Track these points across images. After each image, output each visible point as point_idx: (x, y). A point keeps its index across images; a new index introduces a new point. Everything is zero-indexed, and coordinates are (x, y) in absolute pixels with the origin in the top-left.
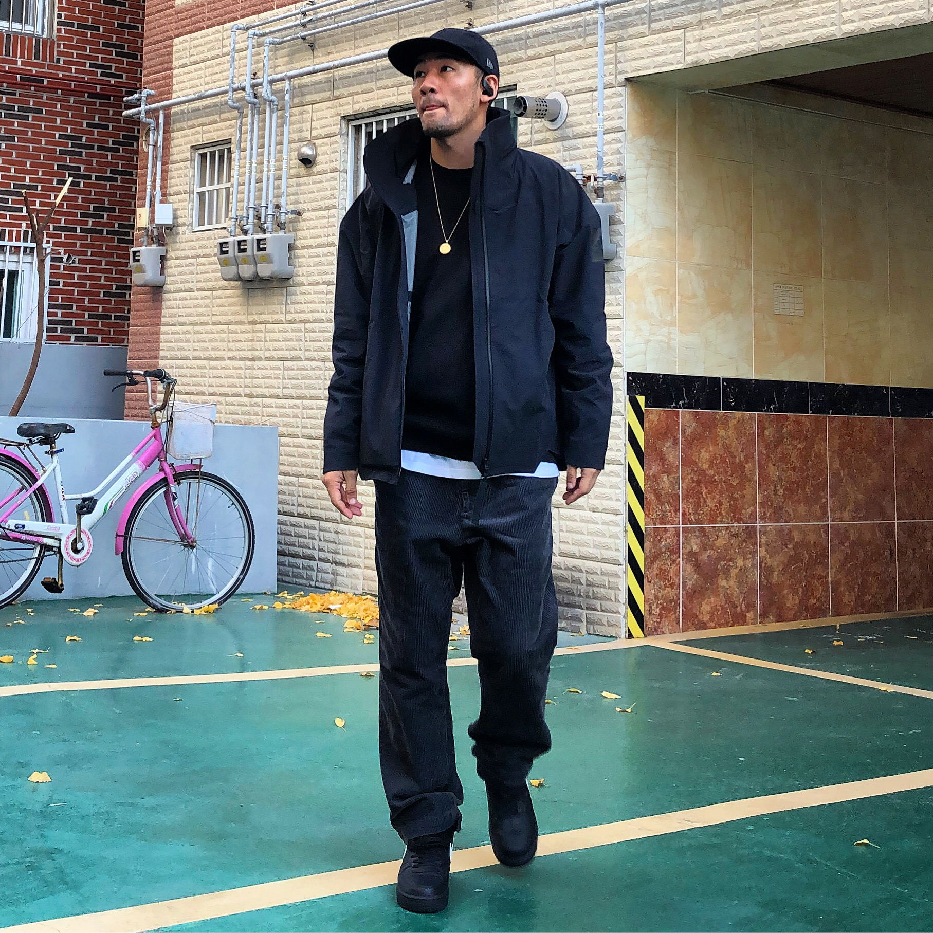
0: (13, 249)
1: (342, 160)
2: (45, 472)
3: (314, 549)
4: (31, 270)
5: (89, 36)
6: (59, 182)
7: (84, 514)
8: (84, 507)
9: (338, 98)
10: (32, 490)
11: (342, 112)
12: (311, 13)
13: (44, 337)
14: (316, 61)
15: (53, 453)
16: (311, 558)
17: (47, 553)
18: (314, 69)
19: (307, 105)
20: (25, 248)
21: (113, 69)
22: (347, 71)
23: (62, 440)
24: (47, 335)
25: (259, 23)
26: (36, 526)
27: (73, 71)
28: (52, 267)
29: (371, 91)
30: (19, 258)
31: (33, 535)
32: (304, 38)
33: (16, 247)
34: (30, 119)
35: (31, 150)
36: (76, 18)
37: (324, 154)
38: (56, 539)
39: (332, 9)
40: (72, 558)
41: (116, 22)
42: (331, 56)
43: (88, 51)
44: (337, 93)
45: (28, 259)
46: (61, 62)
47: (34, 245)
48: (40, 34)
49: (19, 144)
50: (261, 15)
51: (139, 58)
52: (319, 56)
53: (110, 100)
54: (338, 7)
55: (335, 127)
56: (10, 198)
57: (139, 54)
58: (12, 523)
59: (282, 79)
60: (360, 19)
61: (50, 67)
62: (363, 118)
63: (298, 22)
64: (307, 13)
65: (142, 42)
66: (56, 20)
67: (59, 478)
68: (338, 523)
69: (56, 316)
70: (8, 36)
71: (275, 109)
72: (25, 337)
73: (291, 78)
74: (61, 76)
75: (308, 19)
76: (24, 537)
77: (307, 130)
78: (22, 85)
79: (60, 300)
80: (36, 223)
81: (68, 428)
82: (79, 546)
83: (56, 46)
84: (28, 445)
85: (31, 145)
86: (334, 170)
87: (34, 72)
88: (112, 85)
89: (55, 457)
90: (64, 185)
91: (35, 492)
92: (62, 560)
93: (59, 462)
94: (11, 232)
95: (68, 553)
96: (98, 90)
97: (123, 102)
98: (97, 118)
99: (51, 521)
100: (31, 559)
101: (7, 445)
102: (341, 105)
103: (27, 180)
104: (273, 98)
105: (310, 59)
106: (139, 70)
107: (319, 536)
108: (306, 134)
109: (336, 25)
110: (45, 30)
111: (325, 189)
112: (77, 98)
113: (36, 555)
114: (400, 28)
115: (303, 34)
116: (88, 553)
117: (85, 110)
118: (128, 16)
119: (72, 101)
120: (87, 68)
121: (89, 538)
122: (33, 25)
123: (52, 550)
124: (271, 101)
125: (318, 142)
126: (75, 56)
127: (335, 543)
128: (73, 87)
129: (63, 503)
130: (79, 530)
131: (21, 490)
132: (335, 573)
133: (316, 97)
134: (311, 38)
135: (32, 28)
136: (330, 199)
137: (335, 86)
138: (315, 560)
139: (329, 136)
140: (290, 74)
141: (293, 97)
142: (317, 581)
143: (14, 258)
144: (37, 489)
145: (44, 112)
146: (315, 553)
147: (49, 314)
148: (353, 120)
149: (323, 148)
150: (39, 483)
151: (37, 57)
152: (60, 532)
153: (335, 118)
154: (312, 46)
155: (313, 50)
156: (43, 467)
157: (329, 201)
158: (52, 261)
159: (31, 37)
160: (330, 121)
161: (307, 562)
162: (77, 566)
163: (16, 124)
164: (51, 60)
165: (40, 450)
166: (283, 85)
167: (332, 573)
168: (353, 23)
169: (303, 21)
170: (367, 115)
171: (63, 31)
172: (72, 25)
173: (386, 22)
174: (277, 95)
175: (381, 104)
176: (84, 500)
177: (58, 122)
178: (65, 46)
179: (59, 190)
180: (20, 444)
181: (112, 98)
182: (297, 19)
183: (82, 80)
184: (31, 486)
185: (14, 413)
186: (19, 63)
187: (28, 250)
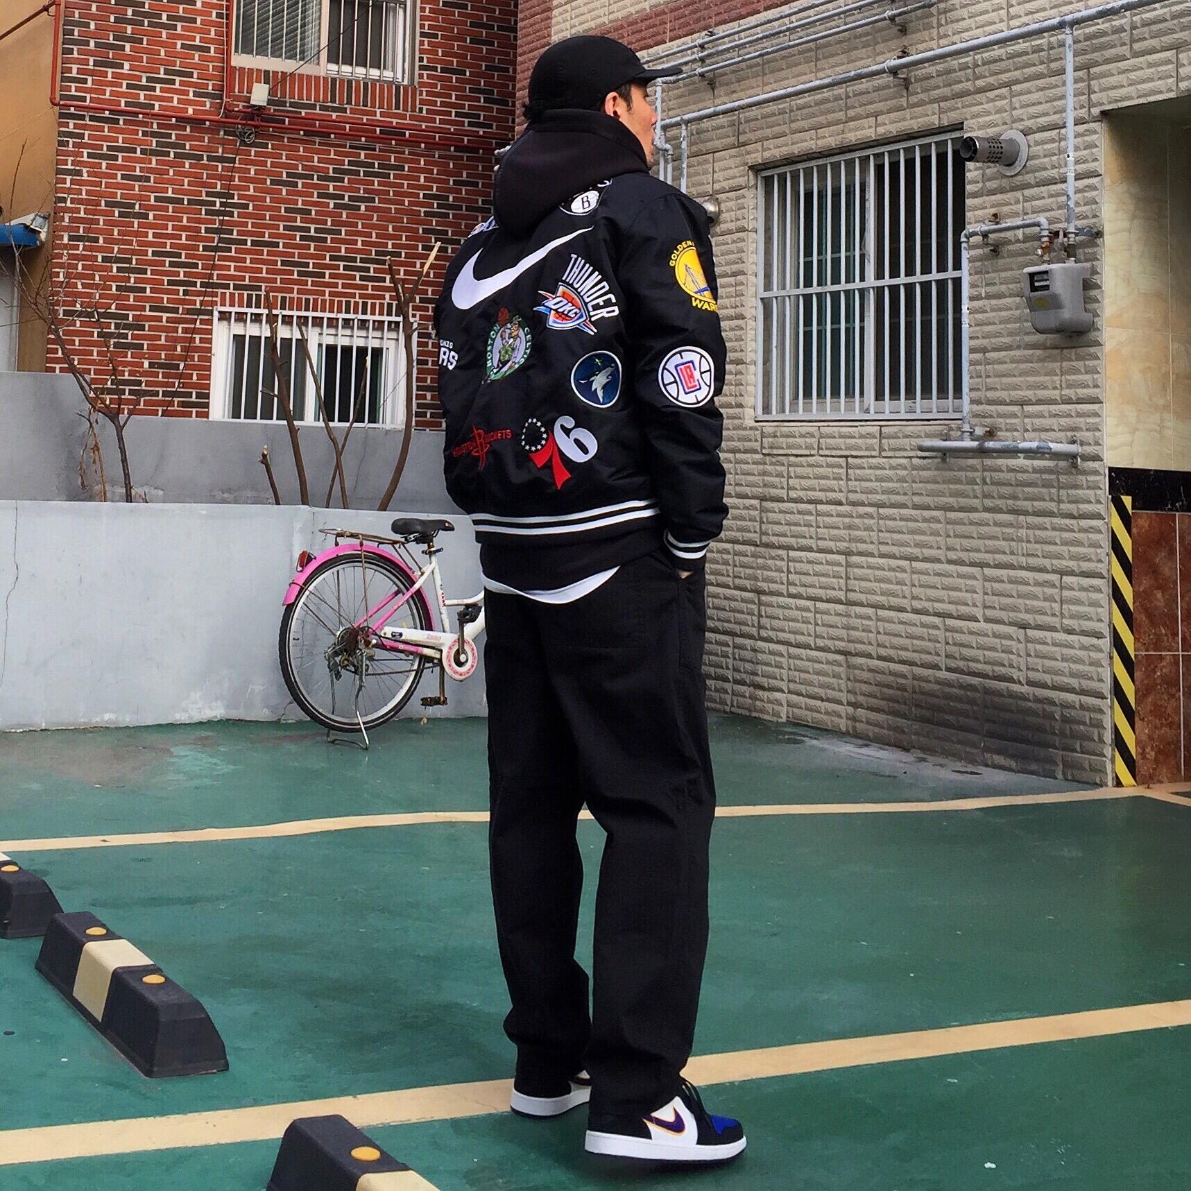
0: (376, 324)
1: (751, 217)
2: (422, 574)
3: (728, 668)
4: (397, 348)
5: (454, 81)
6: (426, 248)
7: (467, 622)
8: (468, 615)
9: (744, 144)
10: (408, 595)
11: (749, 161)
12: (710, 45)
13: (413, 424)
14: (717, 101)
15: (431, 554)
16: (726, 680)
17: (427, 665)
18: (714, 111)
19: (706, 154)
20: (390, 323)
21: (482, 118)
22: (755, 112)
23: (441, 539)
24: (416, 421)
25: (649, 59)
26: (415, 634)
27: (438, 122)
28: (420, 345)
29: (783, 135)
30: (383, 334)
31: (412, 644)
32: (702, 75)
33: (379, 321)
34: (392, 176)
35: (393, 212)
36: (439, 61)
37: (728, 211)
38: (437, 649)
39: (735, 40)
40: (455, 672)
41: (484, 64)
42: (734, 95)
43: (454, 97)
44: (742, 138)
45: (393, 335)
46: (424, 112)
47: (400, 319)
48: (400, 80)
49: (380, 205)
50: (651, 51)
51: (510, 104)
52: (721, 96)
53: (479, 153)
54: (743, 37)
55: (741, 179)
56: (372, 267)
57: (510, 100)
58: (388, 631)
59: (678, 124)
60: (770, 50)
61: (412, 118)
62: (774, 167)
63: (695, 56)
64: (706, 46)
65: (514, 86)
66: (417, 64)
67: (438, 582)
68: (756, 640)
69: (426, 399)
70: (366, 85)
71: (670, 160)
72: (392, 422)
73: (688, 122)
74: (424, 127)
75: (705, 53)
76: (401, 646)
77: (708, 183)
78: (382, 138)
79: (429, 381)
80: (402, 295)
81: (447, 525)
82: (462, 658)
83: (418, 93)
84: (403, 544)
85: (393, 207)
86: (742, 230)
87: (394, 124)
88: (481, 137)
89: (433, 558)
90: (431, 250)
91: (412, 597)
92: (443, 674)
93: (439, 563)
94: (373, 305)
95: (450, 665)
96: (466, 142)
97: (494, 155)
98: (465, 175)
99: (432, 630)
100: (410, 671)
101: (380, 543)
102: (748, 153)
103: (390, 246)
104: (668, 146)
105: (710, 99)
106: (511, 118)
107: (734, 654)
108: (709, 188)
109: (740, 58)
110: (406, 75)
111: (732, 252)
112: (443, 153)
113: (415, 667)
114: (817, 60)
115: (700, 70)
116: (472, 666)
117: (451, 166)
118: (497, 57)
119: (437, 156)
120: (453, 118)
121: (473, 649)
122: (393, 71)
123: (432, 662)
124: (666, 150)
125: (722, 197)
126: (439, 104)
127: (753, 663)
128: (437, 139)
129: (444, 610)
130: (461, 640)
131: (397, 593)
132: (754, 698)
133: (718, 144)
134: (710, 75)
135: (391, 75)
136: (737, 263)
137: (741, 131)
138: (729, 682)
139: (733, 189)
140: (686, 117)
141: (691, 144)
142: (732, 706)
143: (378, 334)
144: (415, 593)
145: (406, 169)
146: (730, 675)
147: (418, 397)
148: (763, 170)
149: (727, 204)
150: (417, 586)
151: (397, 107)
152: (441, 641)
153: (742, 168)
154: (712, 85)
155: (713, 89)
156: (420, 569)
157: (736, 266)
158: (418, 337)
159: (390, 83)
160: (735, 172)
161: (720, 684)
162: (461, 681)
163: (376, 183)
164: (413, 110)
165: (416, 549)
166: (678, 131)
167: (750, 698)
168: (761, 55)
169: (701, 55)
170: (780, 163)
171: (425, 76)
172: (435, 69)
173: (800, 53)
174: (673, 142)
175: (796, 150)
176: (468, 606)
177: (422, 180)
178: (428, 94)
179: (427, 256)
180: (395, 542)
181: (481, 151)
182: (694, 53)
183: (448, 132)
184: (408, 590)
185: (383, 508)
186: (378, 114)
187: (393, 325)
